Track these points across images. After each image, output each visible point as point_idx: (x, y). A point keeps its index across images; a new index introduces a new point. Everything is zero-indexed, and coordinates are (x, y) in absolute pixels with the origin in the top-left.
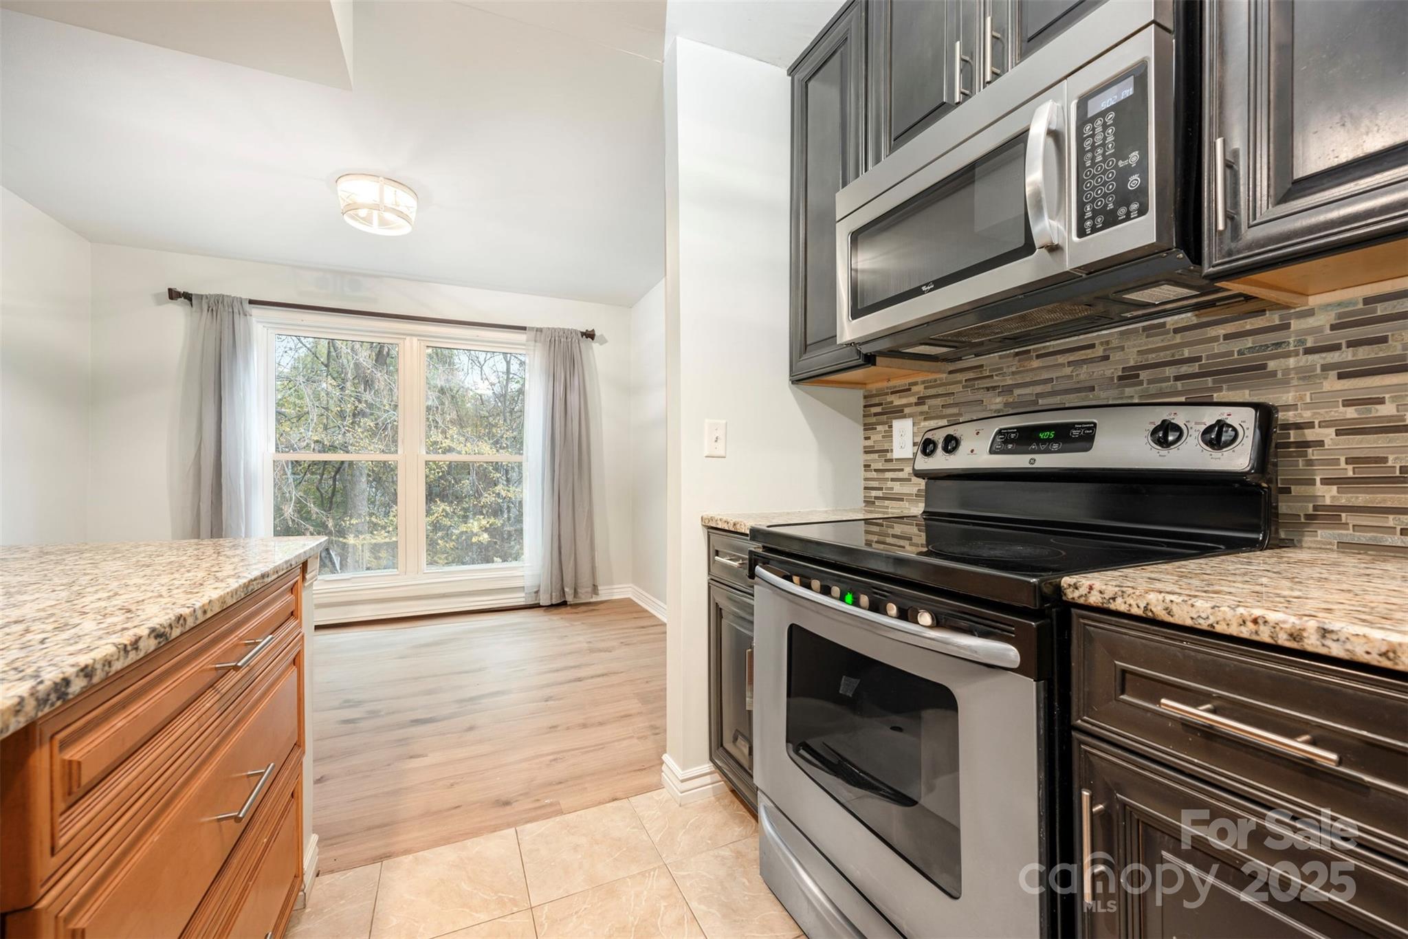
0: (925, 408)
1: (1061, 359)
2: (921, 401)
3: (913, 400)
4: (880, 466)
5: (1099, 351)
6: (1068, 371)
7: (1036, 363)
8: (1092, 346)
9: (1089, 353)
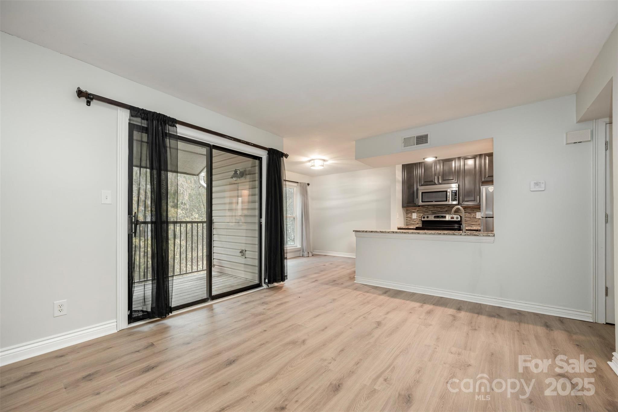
0: (419, 212)
1: (439, 208)
2: (418, 211)
3: (416, 211)
4: (410, 219)
5: (443, 208)
6: (440, 210)
7: (436, 208)
8: (442, 207)
9: (442, 208)
